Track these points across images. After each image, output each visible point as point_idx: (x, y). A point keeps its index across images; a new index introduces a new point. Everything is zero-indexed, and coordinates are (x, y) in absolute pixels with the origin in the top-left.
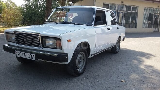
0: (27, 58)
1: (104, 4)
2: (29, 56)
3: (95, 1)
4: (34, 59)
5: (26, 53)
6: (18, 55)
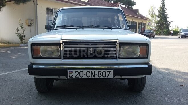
0: (96, 77)
1: (47, 9)
2: (100, 74)
3: (37, 5)
4: (111, 77)
5: (95, 71)
6: (76, 77)
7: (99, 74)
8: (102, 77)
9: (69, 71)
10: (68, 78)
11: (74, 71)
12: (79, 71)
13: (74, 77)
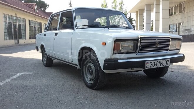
0: (161, 66)
5: (161, 60)
6: (150, 67)
7: (163, 63)
8: (164, 66)
9: (146, 62)
10: (146, 68)
11: (149, 62)
12: (152, 62)
13: (149, 68)
